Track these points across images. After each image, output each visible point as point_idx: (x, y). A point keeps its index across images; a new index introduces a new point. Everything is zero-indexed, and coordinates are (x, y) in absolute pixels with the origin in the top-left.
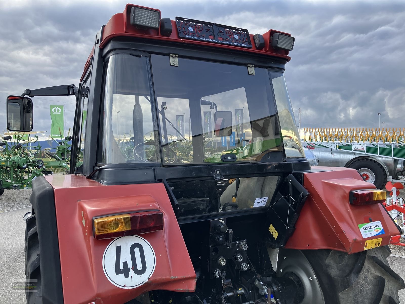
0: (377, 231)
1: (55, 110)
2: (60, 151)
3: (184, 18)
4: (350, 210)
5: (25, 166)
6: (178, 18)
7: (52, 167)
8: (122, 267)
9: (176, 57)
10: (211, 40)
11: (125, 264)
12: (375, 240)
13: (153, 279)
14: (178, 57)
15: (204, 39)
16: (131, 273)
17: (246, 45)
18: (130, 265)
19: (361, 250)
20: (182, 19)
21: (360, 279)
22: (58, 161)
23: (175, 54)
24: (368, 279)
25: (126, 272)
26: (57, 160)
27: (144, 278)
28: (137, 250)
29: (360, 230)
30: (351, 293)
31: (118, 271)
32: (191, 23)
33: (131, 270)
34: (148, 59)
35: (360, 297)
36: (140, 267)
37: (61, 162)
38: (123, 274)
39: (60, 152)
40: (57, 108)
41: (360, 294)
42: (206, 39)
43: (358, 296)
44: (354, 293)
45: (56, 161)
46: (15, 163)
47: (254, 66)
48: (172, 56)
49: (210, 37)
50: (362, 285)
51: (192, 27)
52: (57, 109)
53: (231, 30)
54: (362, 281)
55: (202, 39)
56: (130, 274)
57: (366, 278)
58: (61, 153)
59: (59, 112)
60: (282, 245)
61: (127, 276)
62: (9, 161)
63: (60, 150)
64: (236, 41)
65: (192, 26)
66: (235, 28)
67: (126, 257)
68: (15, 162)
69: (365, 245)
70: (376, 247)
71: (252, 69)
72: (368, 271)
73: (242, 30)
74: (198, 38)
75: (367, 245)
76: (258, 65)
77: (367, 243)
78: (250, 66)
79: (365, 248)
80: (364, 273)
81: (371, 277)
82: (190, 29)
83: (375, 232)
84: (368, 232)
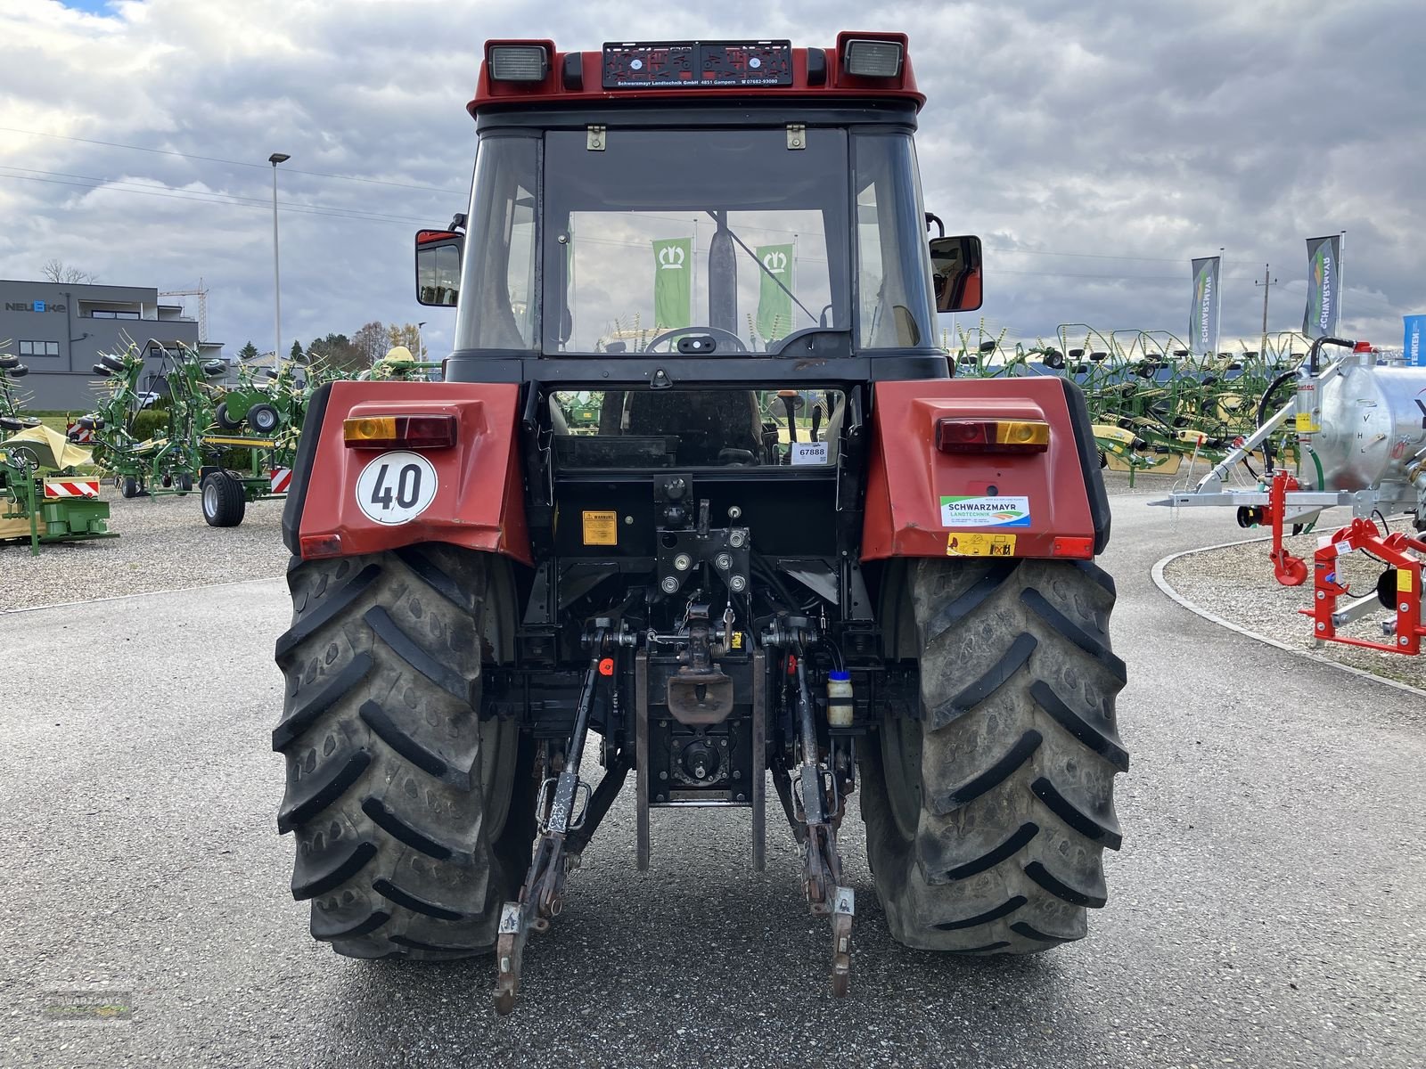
0: (1003, 519)
1: (666, 257)
3: (622, 43)
4: (933, 464)
6: (606, 45)
8: (382, 494)
9: (600, 130)
10: (680, 83)
11: (388, 490)
12: (989, 538)
13: (423, 517)
14: (607, 130)
15: (663, 83)
16: (394, 503)
17: (774, 81)
18: (394, 494)
19: (940, 554)
20: (619, 45)
21: (970, 631)
23: (600, 125)
24: (994, 636)
25: (386, 501)
27: (410, 514)
28: (411, 475)
29: (942, 507)
30: (941, 659)
31: (375, 499)
32: (640, 49)
33: (394, 500)
34: (540, 142)
35: (957, 670)
36: (408, 498)
38: (382, 504)
40: (671, 247)
41: (959, 662)
42: (667, 83)
43: (953, 666)
44: (945, 658)
47: (803, 126)
48: (593, 130)
49: (682, 74)
50: (969, 644)
51: (640, 59)
52: (671, 251)
53: (744, 48)
54: (972, 637)
55: (656, 83)
56: (391, 505)
57: (988, 630)
59: (680, 262)
60: (845, 553)
61: (386, 507)
64: (753, 73)
65: (642, 57)
66: (754, 43)
67: (391, 480)
69: (950, 542)
70: (994, 554)
71: (796, 135)
72: (1001, 618)
73: (775, 43)
74: (647, 84)
75: (955, 543)
76: (817, 124)
77: (955, 540)
78: (792, 129)
79: (949, 549)
80: (987, 620)
81: (1003, 632)
82: (636, 64)
83: (992, 519)
84: (969, 517)
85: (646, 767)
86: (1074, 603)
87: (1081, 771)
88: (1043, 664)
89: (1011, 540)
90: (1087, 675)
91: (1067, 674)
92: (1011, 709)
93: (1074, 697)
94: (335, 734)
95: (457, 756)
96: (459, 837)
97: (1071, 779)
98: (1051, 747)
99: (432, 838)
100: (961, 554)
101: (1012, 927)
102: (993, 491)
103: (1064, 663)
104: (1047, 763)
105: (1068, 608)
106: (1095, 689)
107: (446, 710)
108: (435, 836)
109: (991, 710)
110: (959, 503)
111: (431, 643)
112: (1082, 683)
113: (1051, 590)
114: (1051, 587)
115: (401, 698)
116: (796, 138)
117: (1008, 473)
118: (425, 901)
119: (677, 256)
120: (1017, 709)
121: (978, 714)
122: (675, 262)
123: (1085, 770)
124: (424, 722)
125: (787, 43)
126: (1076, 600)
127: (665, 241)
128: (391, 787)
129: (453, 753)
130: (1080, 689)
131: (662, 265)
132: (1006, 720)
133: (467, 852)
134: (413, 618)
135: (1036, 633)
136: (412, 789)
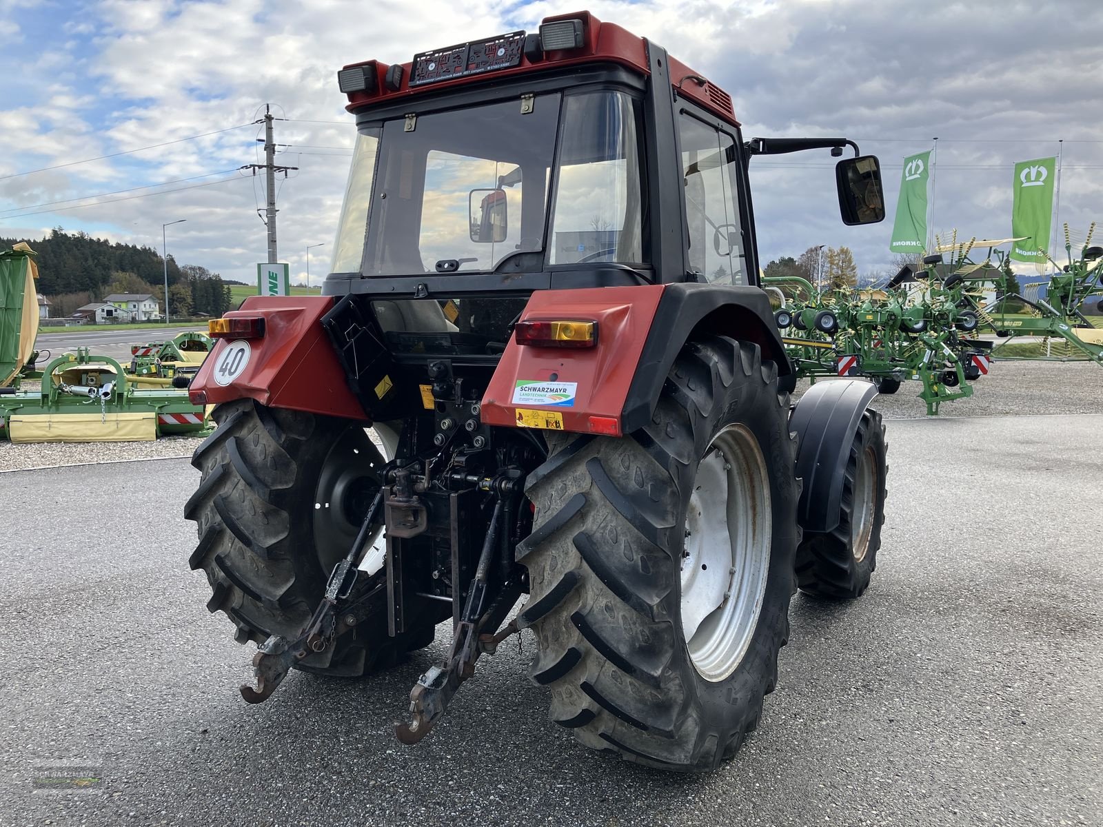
0: (555, 400)
1: (1028, 176)
2: (1057, 290)
3: (426, 53)
5: (920, 325)
6: (416, 56)
7: (1032, 333)
12: (546, 414)
14: (415, 116)
19: (512, 425)
20: (423, 55)
22: (1048, 317)
23: (412, 113)
26: (1046, 313)
29: (515, 389)
32: (435, 55)
34: (381, 130)
37: (1057, 321)
39: (1058, 294)
40: (1034, 167)
45: (1043, 317)
46: (893, 317)
47: (532, 95)
48: (409, 117)
49: (456, 69)
51: (434, 62)
52: (1034, 171)
53: (497, 42)
54: (553, 493)
55: (443, 77)
57: (564, 489)
58: (1061, 297)
59: (1041, 180)
62: (881, 313)
63: (1058, 288)
64: (500, 59)
65: (436, 60)
68: (894, 315)
69: (518, 416)
70: (550, 428)
71: (527, 102)
72: (575, 480)
73: (516, 34)
74: (432, 80)
75: (521, 417)
76: (541, 92)
77: (520, 414)
78: (525, 98)
79: (517, 421)
80: (566, 481)
81: (573, 490)
82: (432, 67)
83: (548, 400)
84: (532, 397)
85: (392, 564)
86: (635, 471)
87: (618, 614)
88: (594, 520)
89: (559, 417)
90: (628, 534)
91: (611, 531)
92: (566, 553)
93: (614, 551)
94: (209, 513)
95: (265, 536)
96: (271, 589)
97: (610, 619)
98: (593, 589)
99: (250, 586)
100: (527, 426)
101: (600, 735)
102: (555, 378)
103: (611, 521)
104: (590, 602)
105: (627, 477)
106: (634, 547)
107: (260, 506)
108: (252, 584)
109: (553, 552)
110: (527, 386)
111: (258, 463)
112: (622, 539)
113: (619, 461)
114: (620, 459)
115: (237, 495)
116: (526, 105)
117: (569, 363)
118: (260, 627)
119: (1039, 174)
120: (571, 554)
121: (546, 553)
122: (1037, 179)
123: (621, 614)
124: (247, 512)
125: (522, 33)
126: (636, 471)
127: (1028, 162)
128: (232, 550)
129: (263, 534)
130: (621, 545)
131: (1022, 183)
132: (563, 562)
133: (272, 599)
134: (253, 447)
135: (596, 494)
136: (243, 555)
